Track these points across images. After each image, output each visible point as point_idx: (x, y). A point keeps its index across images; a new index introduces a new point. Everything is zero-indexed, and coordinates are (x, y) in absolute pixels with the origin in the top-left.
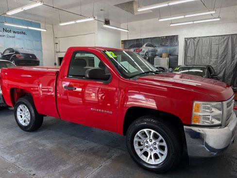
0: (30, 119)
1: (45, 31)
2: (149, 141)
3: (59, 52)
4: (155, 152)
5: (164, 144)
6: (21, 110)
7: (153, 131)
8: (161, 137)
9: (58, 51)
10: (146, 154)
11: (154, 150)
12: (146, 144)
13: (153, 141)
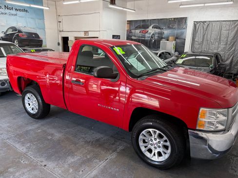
0: (37, 108)
1: (48, 8)
2: (153, 140)
3: (63, 31)
4: (158, 150)
5: (168, 144)
6: (29, 98)
7: (158, 132)
8: (165, 138)
9: (61, 30)
10: (150, 151)
11: (158, 148)
12: (151, 142)
13: (158, 140)
